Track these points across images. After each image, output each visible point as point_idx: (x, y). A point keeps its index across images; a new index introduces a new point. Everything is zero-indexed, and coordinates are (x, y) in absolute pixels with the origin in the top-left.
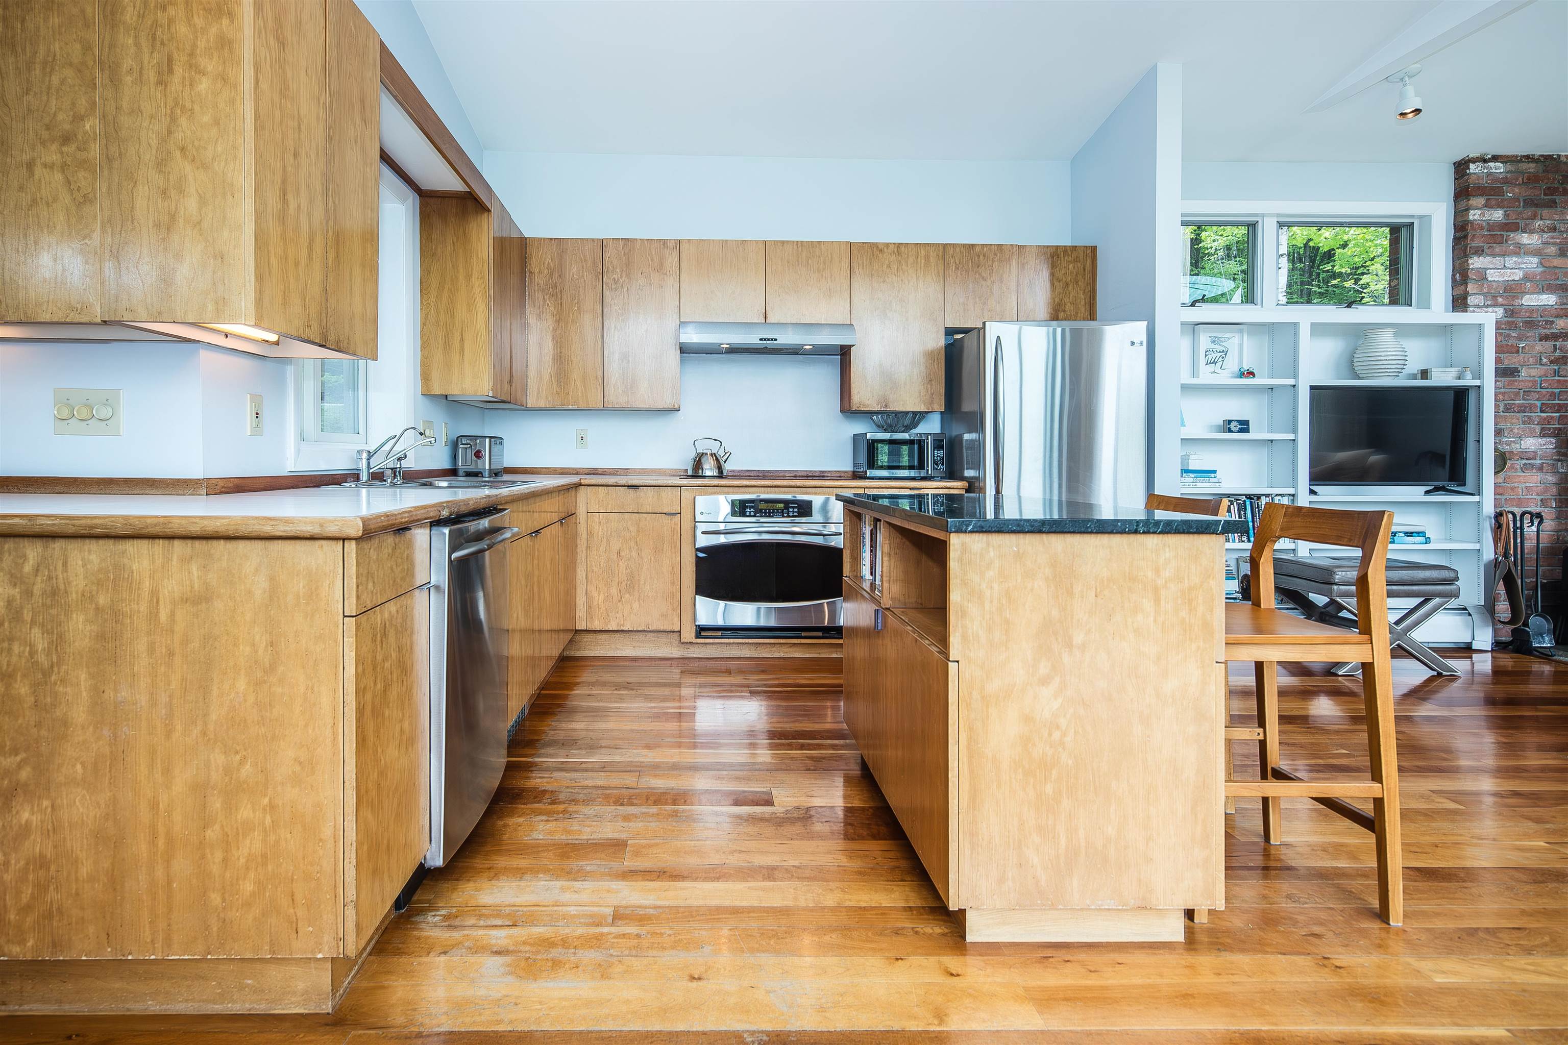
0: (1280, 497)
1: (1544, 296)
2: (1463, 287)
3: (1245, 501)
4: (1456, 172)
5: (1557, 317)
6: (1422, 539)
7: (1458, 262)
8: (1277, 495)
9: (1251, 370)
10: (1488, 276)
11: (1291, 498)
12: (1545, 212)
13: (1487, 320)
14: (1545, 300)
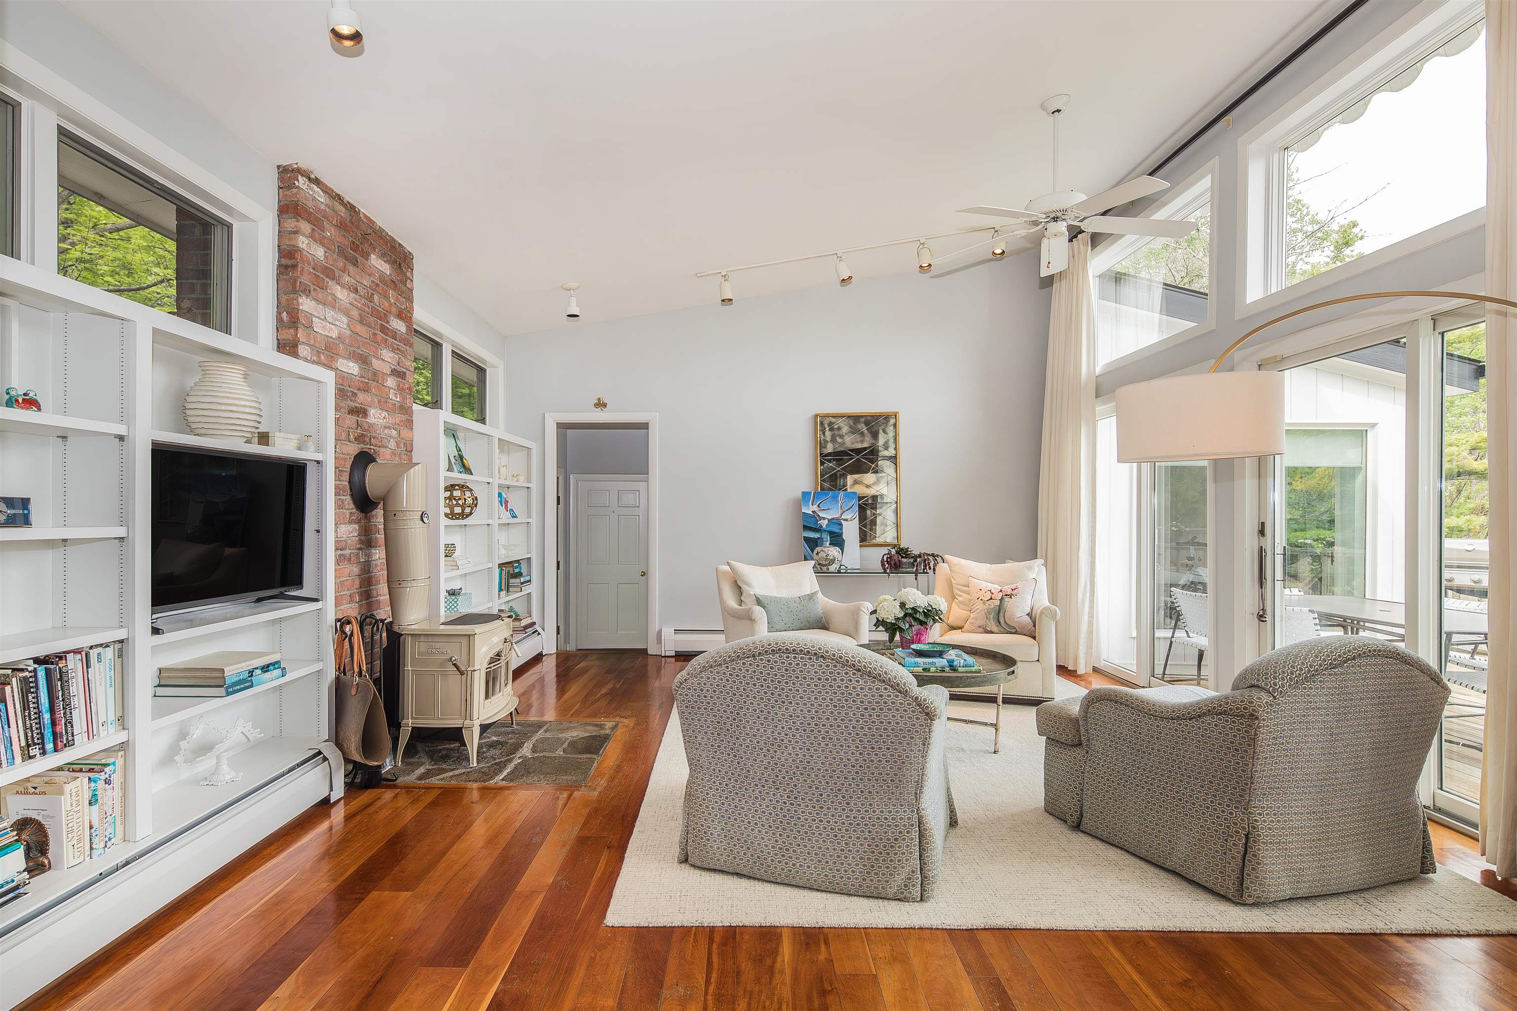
0: (100, 650)
1: (351, 364)
2: (292, 331)
3: (35, 670)
4: (281, 179)
5: (359, 389)
6: (278, 672)
7: (285, 297)
8: (91, 648)
9: (31, 395)
10: (314, 325)
11: (118, 646)
12: (351, 268)
13: (328, 378)
14: (352, 368)
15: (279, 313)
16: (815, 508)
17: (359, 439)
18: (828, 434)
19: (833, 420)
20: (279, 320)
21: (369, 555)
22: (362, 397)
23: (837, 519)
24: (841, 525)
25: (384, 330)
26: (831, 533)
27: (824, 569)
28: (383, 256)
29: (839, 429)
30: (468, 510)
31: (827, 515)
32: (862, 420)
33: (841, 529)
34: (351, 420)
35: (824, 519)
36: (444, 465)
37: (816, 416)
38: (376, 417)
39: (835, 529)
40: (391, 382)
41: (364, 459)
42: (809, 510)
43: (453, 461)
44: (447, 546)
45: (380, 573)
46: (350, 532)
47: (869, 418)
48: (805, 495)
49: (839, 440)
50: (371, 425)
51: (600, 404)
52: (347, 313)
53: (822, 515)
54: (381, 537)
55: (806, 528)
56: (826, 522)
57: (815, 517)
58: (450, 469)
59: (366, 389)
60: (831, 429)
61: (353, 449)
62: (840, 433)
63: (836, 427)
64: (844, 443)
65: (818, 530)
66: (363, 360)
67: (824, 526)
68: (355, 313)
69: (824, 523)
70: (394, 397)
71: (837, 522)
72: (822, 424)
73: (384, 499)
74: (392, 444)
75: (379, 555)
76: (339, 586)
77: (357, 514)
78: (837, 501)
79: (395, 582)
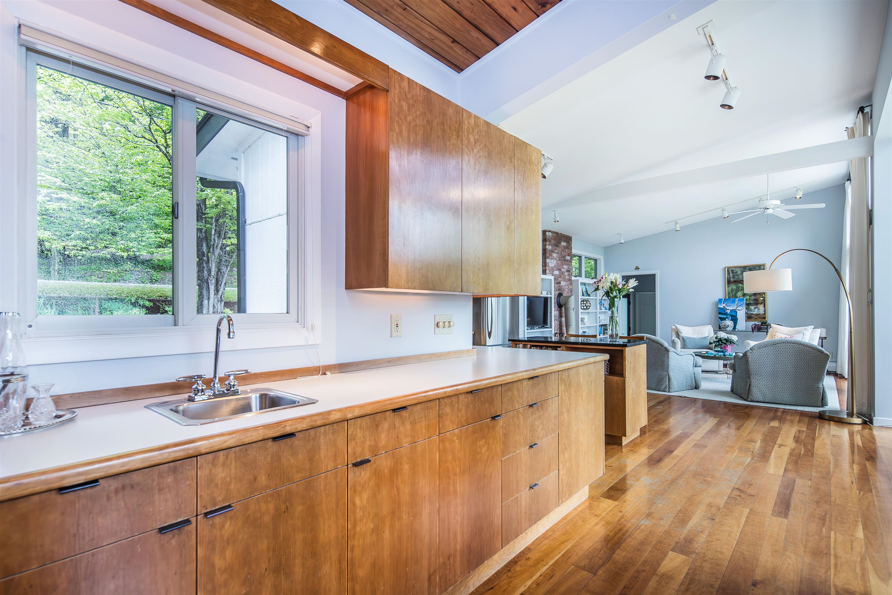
2: (545, 268)
4: (543, 234)
10: (549, 265)
12: (557, 248)
13: (552, 278)
14: (557, 272)
15: (543, 264)
16: (724, 305)
17: (559, 290)
18: (731, 274)
19: (734, 269)
20: (543, 265)
21: (561, 319)
22: (559, 279)
23: (735, 310)
24: (737, 312)
25: (564, 260)
26: (732, 316)
27: (725, 329)
28: (564, 241)
29: (736, 272)
30: (588, 307)
31: (730, 308)
32: (748, 268)
33: (737, 314)
34: (557, 286)
35: (728, 309)
36: (580, 294)
37: (725, 268)
38: (563, 283)
39: (734, 314)
40: (566, 274)
41: (560, 295)
42: (721, 306)
43: (584, 292)
44: (581, 318)
45: (564, 324)
46: (557, 313)
47: (751, 267)
48: (720, 300)
49: (736, 277)
50: (561, 286)
51: (637, 268)
52: (556, 259)
53: (727, 308)
54: (564, 315)
55: (720, 313)
56: (729, 311)
57: (724, 309)
58: (583, 295)
59: (560, 277)
60: (733, 273)
61: (557, 293)
62: (737, 274)
63: (735, 271)
64: (739, 278)
65: (726, 314)
66: (560, 270)
67: (728, 313)
68: (558, 259)
69: (728, 312)
70: (567, 277)
71: (735, 311)
72: (728, 271)
73: (565, 304)
74: (567, 290)
75: (563, 319)
76: (555, 326)
77: (558, 309)
78: (735, 302)
79: (568, 326)
